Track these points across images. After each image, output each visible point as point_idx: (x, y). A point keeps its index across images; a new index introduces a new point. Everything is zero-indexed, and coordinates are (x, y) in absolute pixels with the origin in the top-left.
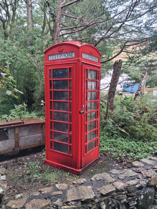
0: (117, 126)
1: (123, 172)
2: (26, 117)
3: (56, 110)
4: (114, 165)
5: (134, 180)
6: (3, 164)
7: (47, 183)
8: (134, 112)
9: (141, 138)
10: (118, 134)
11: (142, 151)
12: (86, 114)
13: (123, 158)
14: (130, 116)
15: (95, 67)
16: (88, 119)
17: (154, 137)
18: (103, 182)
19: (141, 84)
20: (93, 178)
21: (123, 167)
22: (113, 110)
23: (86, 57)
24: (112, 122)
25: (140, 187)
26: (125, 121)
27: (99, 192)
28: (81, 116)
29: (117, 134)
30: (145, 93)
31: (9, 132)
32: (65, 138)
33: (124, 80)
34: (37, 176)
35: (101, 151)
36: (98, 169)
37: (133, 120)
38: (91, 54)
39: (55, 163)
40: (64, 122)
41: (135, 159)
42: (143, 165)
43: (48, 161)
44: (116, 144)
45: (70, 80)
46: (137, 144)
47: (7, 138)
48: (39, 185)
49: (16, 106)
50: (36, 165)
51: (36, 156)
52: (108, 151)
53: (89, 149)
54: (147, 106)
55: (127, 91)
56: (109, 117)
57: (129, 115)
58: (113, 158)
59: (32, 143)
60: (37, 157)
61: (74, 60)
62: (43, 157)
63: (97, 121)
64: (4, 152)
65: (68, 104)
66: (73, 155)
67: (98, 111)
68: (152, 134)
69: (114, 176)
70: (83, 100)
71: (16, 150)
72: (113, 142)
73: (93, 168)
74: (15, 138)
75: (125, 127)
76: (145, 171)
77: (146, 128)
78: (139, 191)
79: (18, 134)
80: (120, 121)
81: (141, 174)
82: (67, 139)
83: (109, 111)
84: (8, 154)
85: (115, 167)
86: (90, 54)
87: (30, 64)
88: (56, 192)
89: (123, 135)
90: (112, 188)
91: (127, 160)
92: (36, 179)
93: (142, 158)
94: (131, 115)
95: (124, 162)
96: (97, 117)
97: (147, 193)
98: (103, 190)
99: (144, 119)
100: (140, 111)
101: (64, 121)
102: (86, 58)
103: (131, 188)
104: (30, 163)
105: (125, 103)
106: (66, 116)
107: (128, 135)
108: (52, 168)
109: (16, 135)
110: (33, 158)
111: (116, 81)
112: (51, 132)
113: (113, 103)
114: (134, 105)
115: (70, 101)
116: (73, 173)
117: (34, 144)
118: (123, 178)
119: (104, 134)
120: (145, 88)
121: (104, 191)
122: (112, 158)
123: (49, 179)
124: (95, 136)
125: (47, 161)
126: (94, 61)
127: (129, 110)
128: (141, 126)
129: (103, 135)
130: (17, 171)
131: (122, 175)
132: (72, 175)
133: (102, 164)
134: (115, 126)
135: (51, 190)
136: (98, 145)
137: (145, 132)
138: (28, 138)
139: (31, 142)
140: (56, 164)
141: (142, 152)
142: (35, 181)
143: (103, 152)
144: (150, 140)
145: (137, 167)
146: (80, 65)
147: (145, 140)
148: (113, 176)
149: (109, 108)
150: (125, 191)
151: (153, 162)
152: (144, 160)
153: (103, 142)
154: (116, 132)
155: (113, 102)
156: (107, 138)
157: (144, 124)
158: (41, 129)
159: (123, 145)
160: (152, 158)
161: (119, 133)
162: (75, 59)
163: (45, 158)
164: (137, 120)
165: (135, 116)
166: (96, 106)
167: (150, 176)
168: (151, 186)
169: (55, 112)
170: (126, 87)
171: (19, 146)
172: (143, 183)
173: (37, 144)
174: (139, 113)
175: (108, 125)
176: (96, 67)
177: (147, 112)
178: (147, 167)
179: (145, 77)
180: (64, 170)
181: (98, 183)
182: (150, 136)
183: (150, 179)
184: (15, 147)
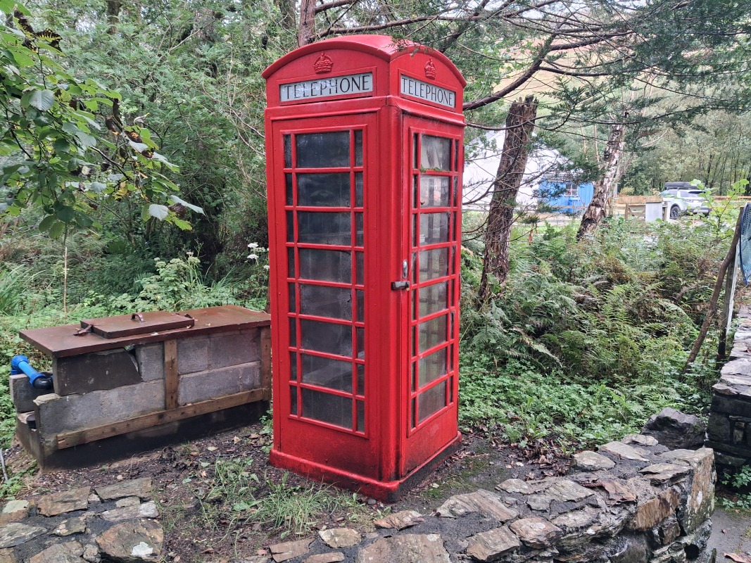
0: (519, 330)
1: (542, 487)
2: (197, 303)
3: (308, 279)
4: (510, 467)
5: (580, 512)
6: (123, 468)
7: (281, 531)
8: (577, 283)
9: (602, 373)
10: (523, 361)
11: (606, 418)
12: (415, 292)
13: (541, 440)
14: (563, 297)
15: (444, 126)
16: (422, 307)
17: (648, 368)
18: (477, 521)
19: (602, 183)
20: (444, 508)
21: (542, 473)
22: (505, 274)
23: (413, 91)
24: (501, 319)
25: (600, 533)
26: (548, 314)
27: (465, 552)
28: (398, 298)
29: (518, 358)
30: (615, 212)
31: (143, 355)
32: (341, 373)
33: (544, 169)
34: (246, 507)
35: (465, 417)
36: (457, 481)
37: (575, 310)
38: (429, 79)
39: (305, 461)
40: (337, 320)
41: (583, 443)
42: (611, 464)
43: (283, 454)
44: (515, 393)
45: (357, 173)
46: (588, 392)
47: (136, 378)
48: (254, 537)
49: (160, 263)
50: (240, 469)
51: (239, 440)
52: (488, 419)
53: (426, 412)
54: (624, 259)
55: (555, 210)
56: (490, 300)
57: (561, 291)
58: (506, 443)
59: (224, 395)
60: (241, 442)
61: (372, 103)
62: (262, 441)
63: (453, 315)
64: (128, 425)
65: (351, 257)
66: (369, 433)
67: (454, 280)
68: (639, 359)
69: (515, 499)
70: (403, 244)
71: (167, 418)
72: (504, 387)
73: (439, 478)
74: (164, 379)
75: (546, 335)
76: (616, 483)
77: (620, 338)
78: (598, 547)
79: (173, 362)
80: (530, 316)
81: (603, 493)
82: (347, 377)
83: (492, 279)
84: (142, 432)
85: (515, 472)
86: (427, 80)
87: (206, 110)
88: (322, 555)
89: (541, 364)
90: (507, 539)
91: (555, 448)
92: (241, 518)
93: (606, 442)
94: (569, 294)
95: (543, 457)
96: (450, 302)
97: (622, 556)
98: (480, 545)
99: (614, 306)
100: (598, 280)
101: (338, 318)
102: (414, 95)
103: (570, 539)
104: (219, 462)
105: (547, 249)
106: (343, 298)
107: (558, 364)
108: (298, 481)
109: (167, 366)
110: (229, 446)
111: (517, 175)
112: (292, 354)
113: (503, 252)
114: (577, 258)
115: (359, 245)
116: (370, 496)
117: (231, 398)
118: (544, 507)
119: (472, 361)
120: (616, 198)
121: (483, 549)
122: (503, 443)
123: (290, 517)
124: (446, 368)
125: (278, 455)
126: (442, 104)
127: (561, 273)
128: (604, 332)
129: (471, 364)
130: (177, 492)
131: (540, 498)
132: (367, 503)
133: (467, 464)
134: (512, 332)
135: (306, 548)
136: (455, 399)
137: (615, 353)
138: (208, 375)
139: (220, 390)
140: (311, 466)
141: (604, 422)
142: (240, 523)
143: (472, 422)
144: (633, 380)
145: (591, 471)
146: (393, 119)
147: (615, 381)
148: (510, 500)
149: (490, 267)
150: (552, 547)
151: (643, 452)
152: (612, 447)
153: (470, 386)
154: (516, 354)
155: (504, 247)
156: (484, 374)
157: (613, 325)
158: (254, 344)
159: (538, 397)
160: (641, 439)
161: (526, 355)
162: (376, 99)
163: (272, 446)
164: (588, 310)
165: (582, 295)
166: (448, 265)
167: (632, 498)
168: (637, 530)
169: (306, 285)
170: (552, 195)
171: (178, 405)
172: (611, 521)
173: (242, 396)
174: (596, 286)
175: (488, 327)
176: (448, 127)
177: (622, 281)
178: (625, 471)
179: (616, 156)
180: (338, 486)
181: (460, 524)
182: (632, 365)
183: (632, 508)
184: (165, 408)
